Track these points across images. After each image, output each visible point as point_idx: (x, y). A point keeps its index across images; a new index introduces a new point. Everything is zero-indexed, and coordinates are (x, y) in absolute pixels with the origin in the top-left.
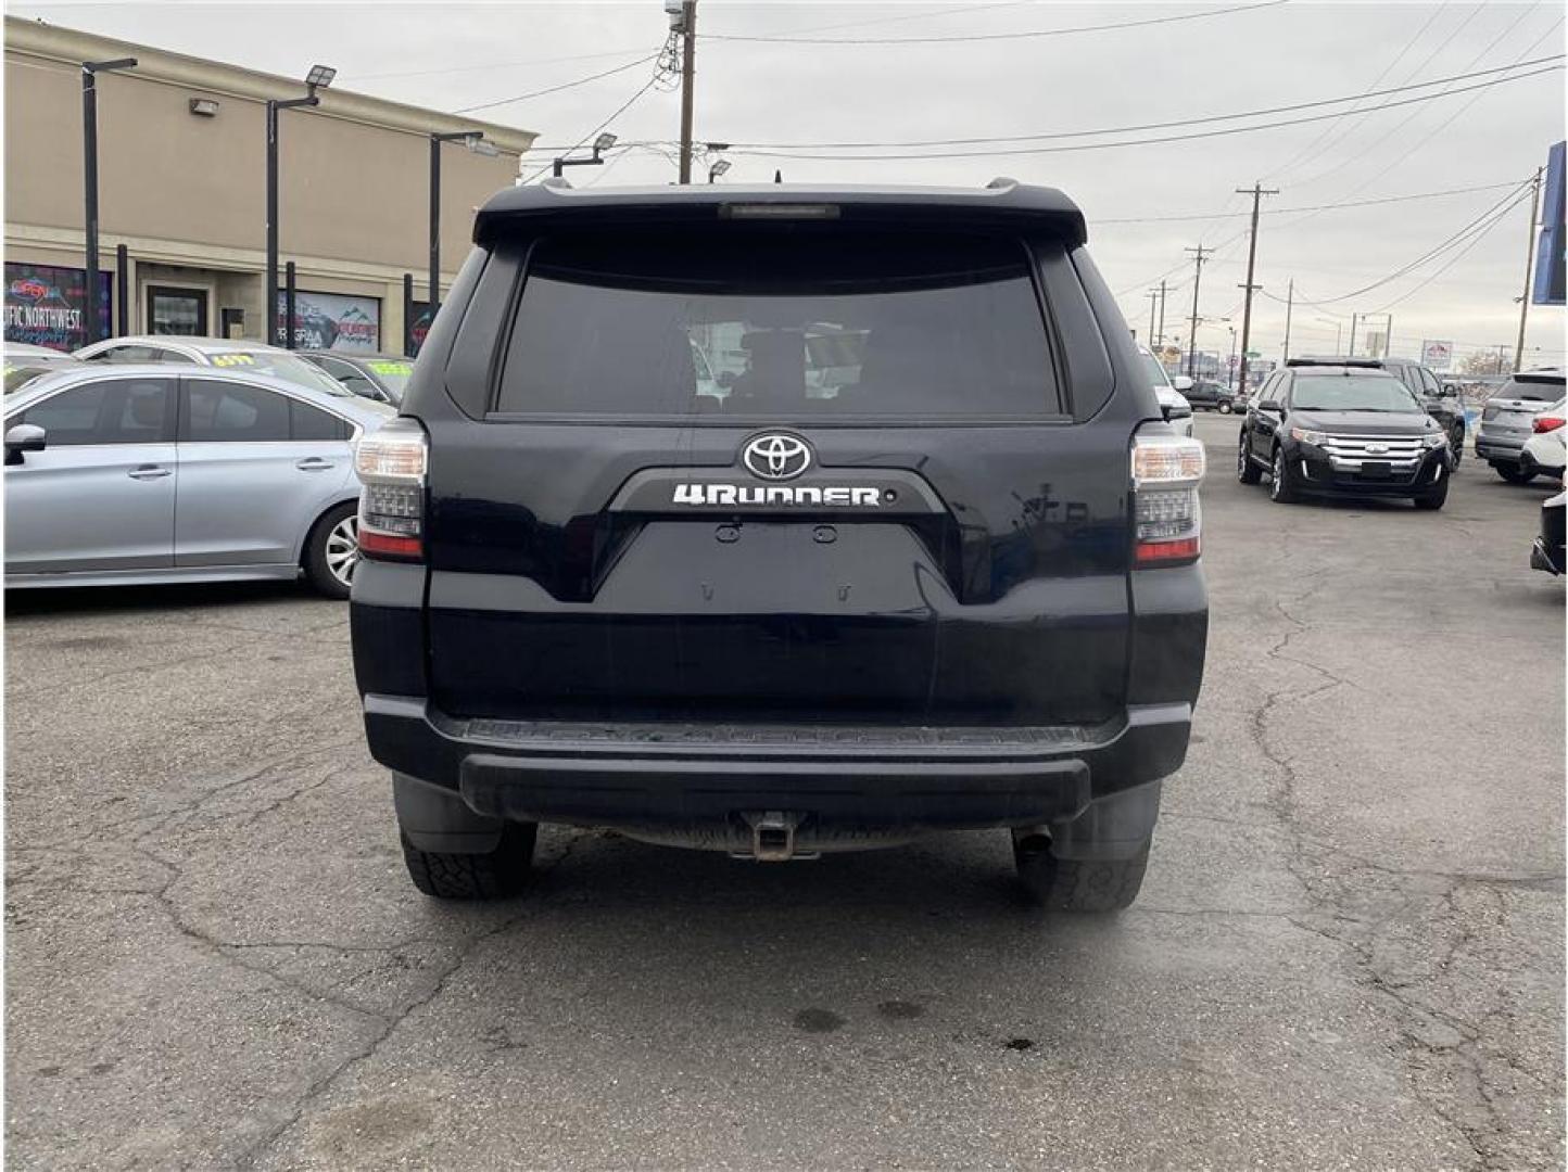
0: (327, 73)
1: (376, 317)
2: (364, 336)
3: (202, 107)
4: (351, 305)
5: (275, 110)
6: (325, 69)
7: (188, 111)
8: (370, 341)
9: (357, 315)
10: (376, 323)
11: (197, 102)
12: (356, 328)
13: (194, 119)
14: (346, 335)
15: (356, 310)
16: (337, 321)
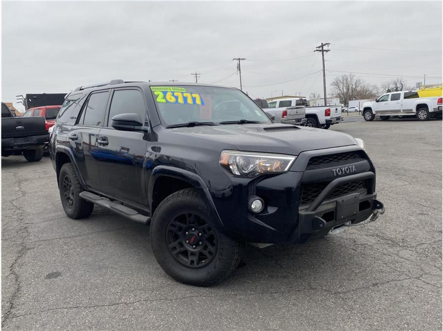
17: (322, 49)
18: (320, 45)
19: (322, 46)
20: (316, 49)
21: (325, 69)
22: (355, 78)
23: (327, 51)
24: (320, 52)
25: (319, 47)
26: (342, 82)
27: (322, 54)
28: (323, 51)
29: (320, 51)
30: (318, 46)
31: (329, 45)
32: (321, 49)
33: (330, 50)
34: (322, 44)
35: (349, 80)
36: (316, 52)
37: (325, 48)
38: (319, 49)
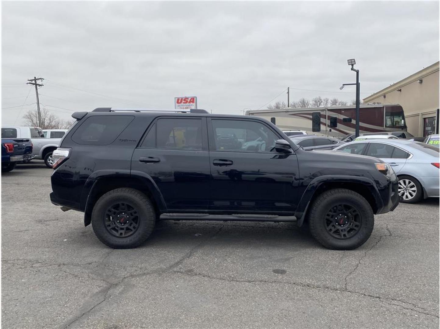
17: (35, 83)
18: (32, 79)
19: (35, 79)
20: (29, 82)
21: (39, 103)
22: (49, 114)
23: (40, 85)
24: (33, 86)
25: (32, 80)
26: (35, 116)
27: (35, 88)
28: (36, 85)
29: (33, 84)
30: (29, 79)
31: (43, 80)
32: (33, 82)
33: (43, 85)
34: (35, 78)
35: (43, 115)
36: (28, 84)
37: (38, 82)
38: (31, 82)
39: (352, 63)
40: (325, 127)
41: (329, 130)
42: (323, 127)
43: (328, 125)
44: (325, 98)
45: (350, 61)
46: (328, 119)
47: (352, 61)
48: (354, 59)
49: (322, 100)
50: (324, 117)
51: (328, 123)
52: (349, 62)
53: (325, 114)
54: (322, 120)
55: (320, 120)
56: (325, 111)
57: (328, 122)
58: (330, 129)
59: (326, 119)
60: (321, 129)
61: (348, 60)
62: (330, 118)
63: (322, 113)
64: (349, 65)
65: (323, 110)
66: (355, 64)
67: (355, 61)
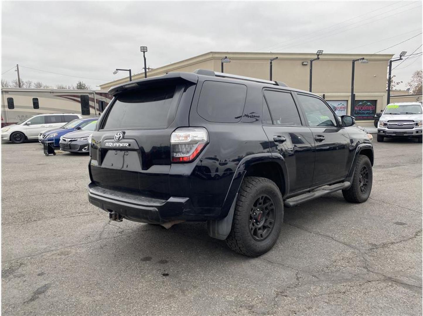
0: (321, 52)
1: (346, 105)
2: (343, 109)
3: (304, 63)
4: (339, 103)
5: (312, 62)
6: (320, 51)
7: (302, 64)
8: (344, 111)
9: (342, 105)
10: (346, 106)
11: (303, 63)
12: (341, 108)
13: (303, 66)
14: (338, 109)
15: (341, 104)
16: (336, 106)
39: (144, 50)
40: (94, 110)
41: (98, 114)
42: (92, 111)
43: (97, 109)
44: (27, 81)
45: (143, 48)
46: (96, 103)
47: (145, 48)
48: (147, 47)
49: (24, 82)
50: (93, 100)
51: (97, 107)
52: (141, 49)
53: (93, 97)
54: (91, 103)
55: (88, 103)
56: (93, 94)
57: (97, 105)
58: (100, 112)
59: (94, 102)
60: (91, 112)
61: (141, 47)
62: (98, 102)
63: (90, 96)
64: (141, 51)
65: (91, 93)
66: (147, 51)
67: (147, 49)
